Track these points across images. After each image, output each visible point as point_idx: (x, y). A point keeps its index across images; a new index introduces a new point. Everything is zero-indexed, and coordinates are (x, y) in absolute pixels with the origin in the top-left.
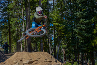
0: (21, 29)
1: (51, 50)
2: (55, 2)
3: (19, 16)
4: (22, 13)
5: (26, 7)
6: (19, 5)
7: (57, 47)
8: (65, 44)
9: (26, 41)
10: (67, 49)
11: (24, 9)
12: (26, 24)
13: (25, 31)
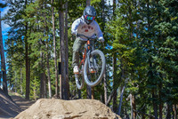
0: (49, 54)
1: (108, 95)
4: (53, 22)
7: (118, 90)
8: (135, 86)
10: (139, 96)
11: (57, 15)
12: (59, 44)
13: (58, 57)
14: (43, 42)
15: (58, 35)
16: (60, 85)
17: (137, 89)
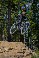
2: (30, 6)
3: (4, 15)
5: (9, 8)
6: (4, 7)
9: (7, 33)
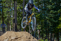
0: (10, 16)
1: (30, 30)
4: (12, 5)
8: (40, 27)
10: (41, 30)
11: (13, 2)
12: (14, 12)
13: (13, 17)
14: (8, 12)
15: (13, 9)
16: (14, 27)
17: (40, 28)
